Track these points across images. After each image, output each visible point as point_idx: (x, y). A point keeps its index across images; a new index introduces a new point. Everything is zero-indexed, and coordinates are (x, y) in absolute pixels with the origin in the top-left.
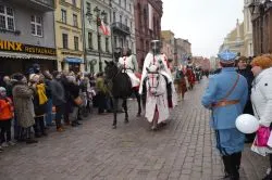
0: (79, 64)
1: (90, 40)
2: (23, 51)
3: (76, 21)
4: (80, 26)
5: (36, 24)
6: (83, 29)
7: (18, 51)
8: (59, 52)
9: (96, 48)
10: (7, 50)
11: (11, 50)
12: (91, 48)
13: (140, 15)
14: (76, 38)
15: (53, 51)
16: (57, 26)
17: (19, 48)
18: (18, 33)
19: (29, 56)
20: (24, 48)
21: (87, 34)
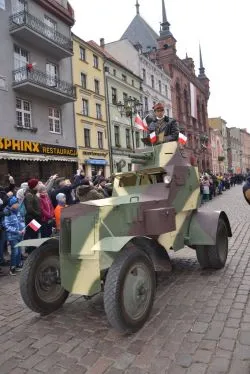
0: (103, 166)
1: (117, 135)
2: (41, 152)
3: (99, 112)
4: (104, 118)
5: (54, 118)
6: (108, 122)
7: (36, 153)
8: (80, 152)
9: (123, 144)
10: (24, 152)
11: (28, 152)
12: (118, 145)
13: (179, 98)
14: (100, 133)
15: (73, 151)
16: (78, 119)
17: (36, 149)
18: (34, 131)
19: (47, 158)
20: (42, 149)
21: (113, 128)
